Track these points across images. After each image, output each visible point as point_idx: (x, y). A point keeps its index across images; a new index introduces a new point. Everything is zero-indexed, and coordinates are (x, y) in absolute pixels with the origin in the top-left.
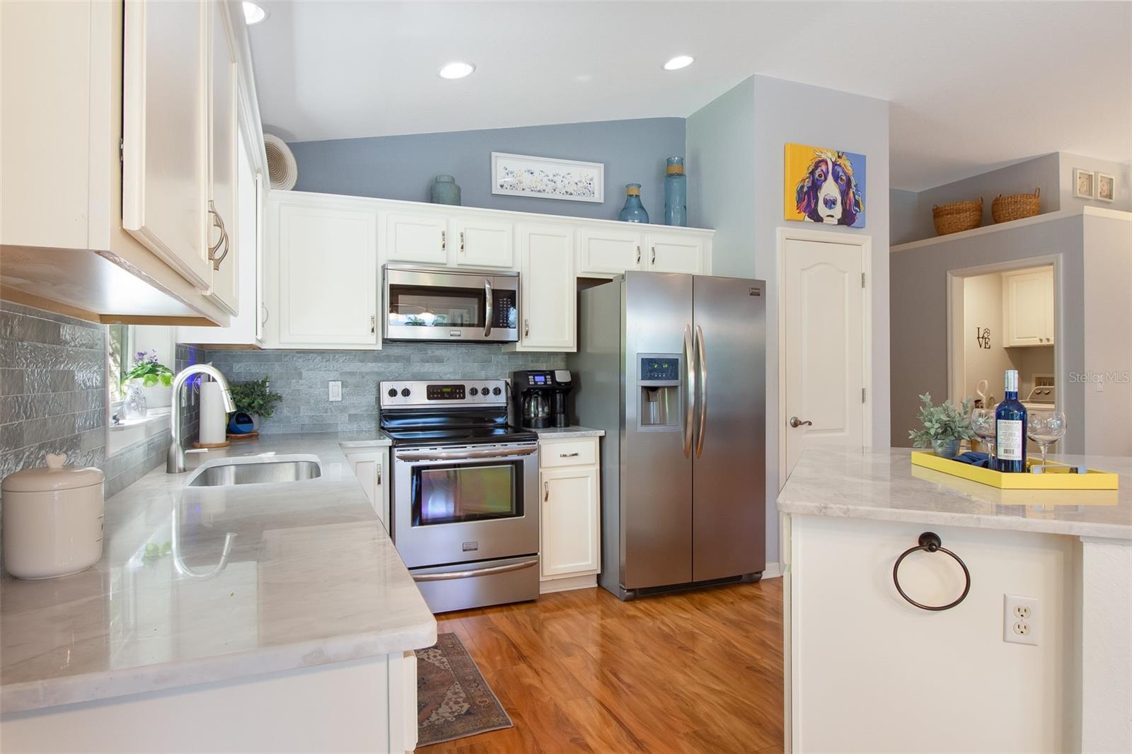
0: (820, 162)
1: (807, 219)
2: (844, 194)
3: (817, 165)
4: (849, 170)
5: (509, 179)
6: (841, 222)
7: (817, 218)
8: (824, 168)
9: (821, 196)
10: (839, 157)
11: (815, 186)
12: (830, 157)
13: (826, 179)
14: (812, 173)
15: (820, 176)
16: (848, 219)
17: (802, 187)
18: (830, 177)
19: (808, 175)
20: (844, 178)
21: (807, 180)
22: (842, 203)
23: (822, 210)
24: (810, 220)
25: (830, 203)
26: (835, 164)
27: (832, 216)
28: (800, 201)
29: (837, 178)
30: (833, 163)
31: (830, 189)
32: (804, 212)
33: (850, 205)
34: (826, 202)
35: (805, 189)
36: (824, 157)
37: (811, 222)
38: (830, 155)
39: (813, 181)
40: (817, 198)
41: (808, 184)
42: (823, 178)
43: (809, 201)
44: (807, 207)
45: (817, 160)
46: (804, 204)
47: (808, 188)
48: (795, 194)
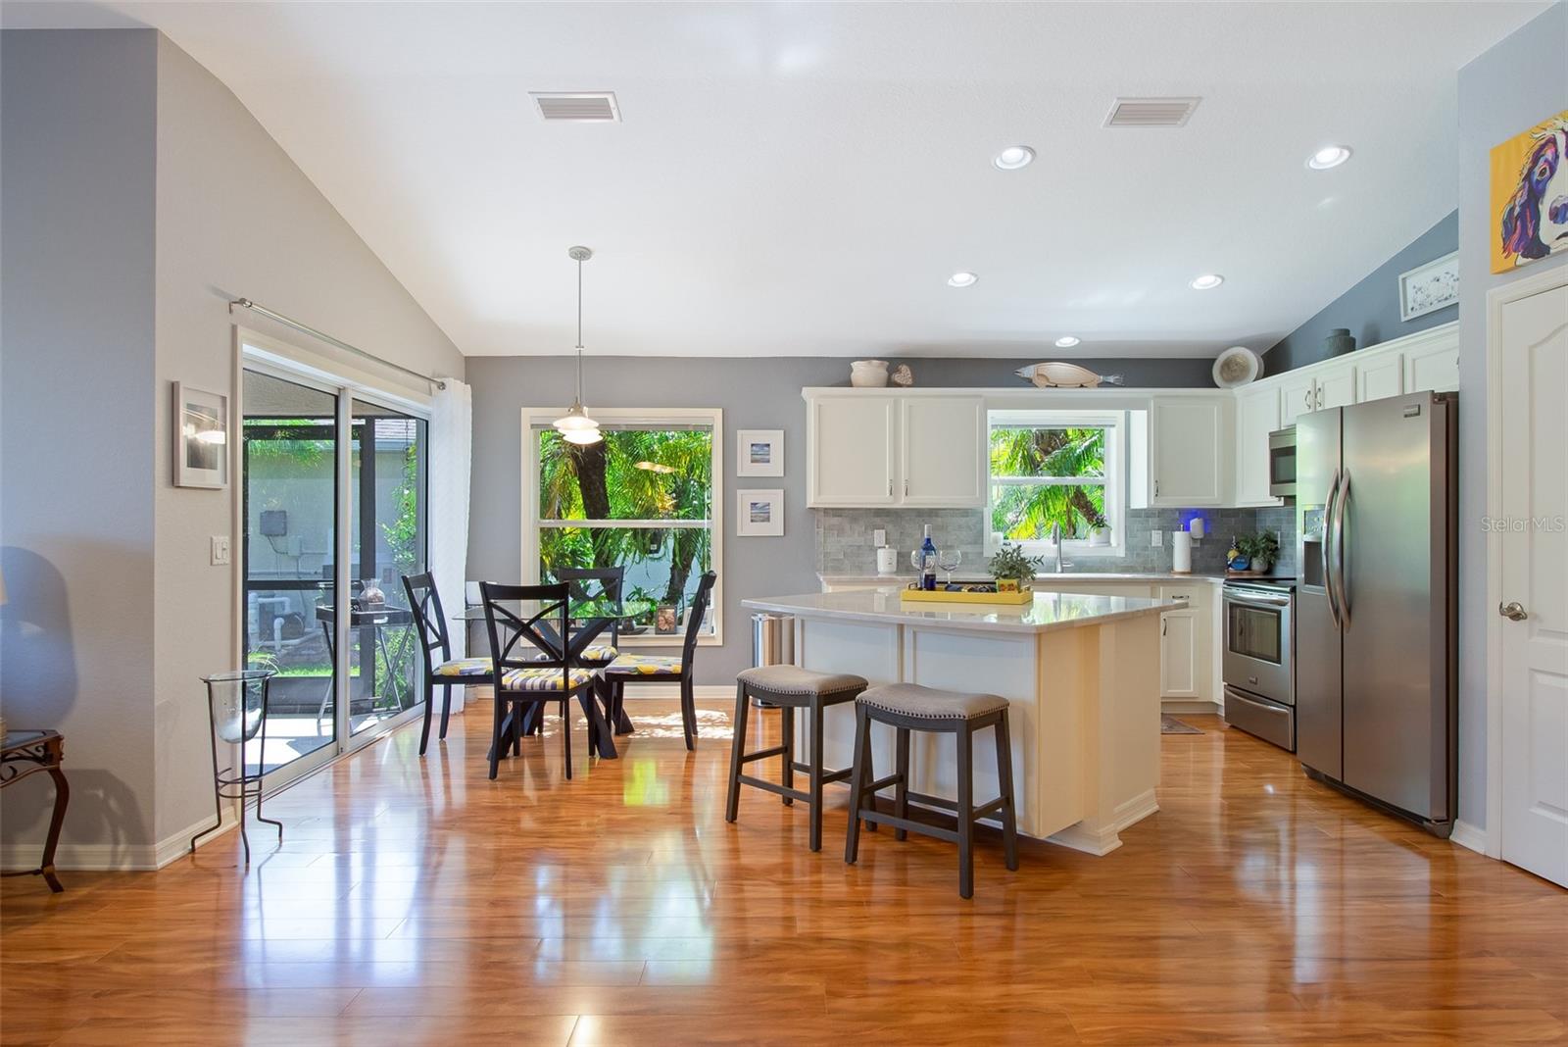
0: (1543, 147)
1: (1521, 260)
3: (1536, 157)
5: (1420, 297)
7: (1536, 250)
8: (1549, 154)
9: (1544, 209)
11: (1534, 196)
12: (1559, 127)
13: (1552, 173)
14: (1528, 177)
15: (1542, 173)
17: (1512, 210)
18: (1561, 163)
19: (1521, 184)
21: (1519, 194)
23: (1548, 233)
24: (1526, 260)
25: (1563, 212)
28: (1507, 235)
30: (1566, 133)
32: (1515, 251)
34: (1555, 216)
35: (1518, 210)
36: (1549, 134)
37: (1529, 263)
38: (1559, 125)
39: (1531, 188)
40: (1536, 218)
41: (1522, 198)
42: (1549, 173)
43: (1524, 228)
44: (1520, 240)
45: (1537, 147)
46: (1516, 236)
47: (1522, 206)
48: (1500, 229)
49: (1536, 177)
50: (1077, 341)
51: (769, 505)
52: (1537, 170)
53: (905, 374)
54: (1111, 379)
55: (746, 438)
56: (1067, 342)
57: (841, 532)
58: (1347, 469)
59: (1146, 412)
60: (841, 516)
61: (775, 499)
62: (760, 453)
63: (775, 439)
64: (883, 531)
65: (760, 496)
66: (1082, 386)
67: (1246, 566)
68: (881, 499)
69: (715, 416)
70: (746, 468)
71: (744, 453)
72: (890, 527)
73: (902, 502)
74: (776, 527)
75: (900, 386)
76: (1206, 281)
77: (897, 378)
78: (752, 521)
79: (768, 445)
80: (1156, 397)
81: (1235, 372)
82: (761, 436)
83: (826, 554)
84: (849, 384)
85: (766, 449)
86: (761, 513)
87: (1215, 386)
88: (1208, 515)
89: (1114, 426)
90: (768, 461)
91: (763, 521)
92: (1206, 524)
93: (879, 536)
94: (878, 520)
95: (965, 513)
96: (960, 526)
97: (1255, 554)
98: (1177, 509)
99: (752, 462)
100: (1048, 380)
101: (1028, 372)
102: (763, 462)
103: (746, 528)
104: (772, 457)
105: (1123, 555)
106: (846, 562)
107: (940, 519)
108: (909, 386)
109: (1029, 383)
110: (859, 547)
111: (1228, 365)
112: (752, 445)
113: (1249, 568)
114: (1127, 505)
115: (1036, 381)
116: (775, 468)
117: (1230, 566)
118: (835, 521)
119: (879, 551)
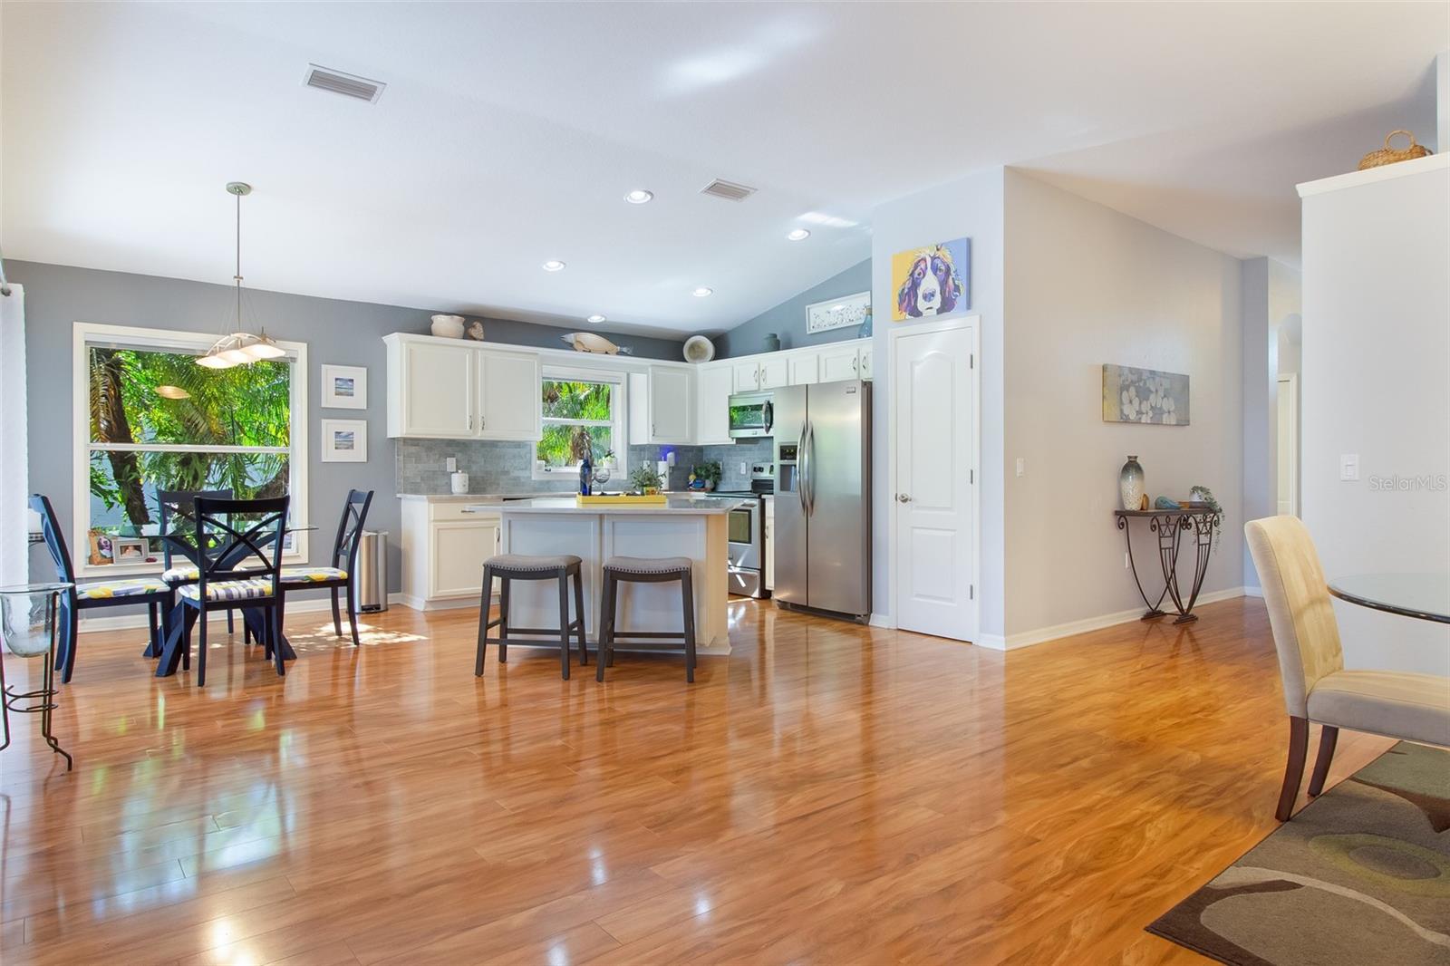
0: (919, 261)
1: (908, 317)
2: (943, 284)
3: (916, 266)
4: (949, 259)
5: (818, 321)
6: (940, 311)
7: (915, 313)
8: (923, 266)
9: (920, 292)
10: (938, 250)
11: (915, 285)
12: (928, 253)
13: (924, 275)
14: (912, 275)
15: (919, 275)
16: (947, 306)
17: (903, 290)
18: (929, 272)
19: (908, 278)
20: (943, 268)
21: (907, 283)
22: (941, 293)
23: (922, 305)
24: (910, 317)
25: (929, 297)
26: (933, 258)
27: (931, 308)
28: (901, 302)
29: (935, 270)
30: (932, 258)
31: (930, 283)
32: (905, 311)
33: (949, 292)
34: (925, 297)
35: (906, 290)
36: (922, 255)
38: (928, 252)
39: (913, 281)
40: (916, 296)
41: (908, 285)
42: (922, 275)
43: (910, 300)
44: (908, 306)
45: (916, 261)
46: (905, 304)
47: (909, 289)
48: (897, 298)
49: (916, 276)
50: (603, 319)
51: (352, 434)
52: (917, 272)
53: (478, 330)
54: (625, 350)
55: (330, 373)
56: (595, 319)
57: (418, 460)
58: (811, 423)
59: (646, 375)
60: (417, 445)
61: (359, 429)
62: (344, 387)
63: (359, 375)
64: (454, 459)
65: (345, 426)
66: (607, 353)
67: (702, 485)
68: (460, 431)
69: (301, 350)
70: (329, 399)
71: (328, 387)
72: (459, 455)
73: (479, 435)
74: (359, 454)
75: (475, 339)
76: (702, 292)
77: (473, 332)
78: (336, 448)
79: (352, 380)
80: (653, 366)
81: (697, 353)
82: (345, 372)
83: (406, 479)
84: (429, 332)
85: (350, 383)
86: (345, 441)
87: (685, 361)
88: (679, 450)
89: (619, 384)
90: (352, 395)
91: (348, 448)
92: (676, 456)
93: (451, 463)
94: (450, 450)
95: (518, 445)
96: (514, 456)
97: (707, 477)
98: (659, 445)
99: (336, 394)
100: (583, 345)
101: (570, 338)
102: (348, 395)
103: (330, 454)
104: (355, 391)
105: (625, 478)
106: (423, 485)
107: (498, 450)
108: (481, 340)
109: (570, 346)
110: (434, 472)
111: (693, 347)
112: (337, 379)
113: (703, 487)
114: (628, 443)
115: (575, 346)
116: (359, 400)
117: (691, 485)
118: (413, 449)
119: (453, 475)
